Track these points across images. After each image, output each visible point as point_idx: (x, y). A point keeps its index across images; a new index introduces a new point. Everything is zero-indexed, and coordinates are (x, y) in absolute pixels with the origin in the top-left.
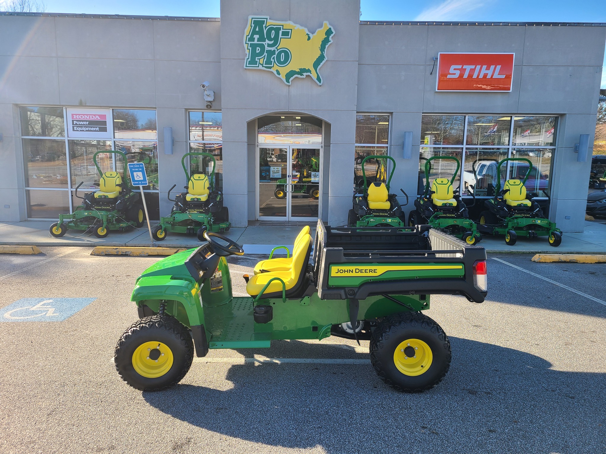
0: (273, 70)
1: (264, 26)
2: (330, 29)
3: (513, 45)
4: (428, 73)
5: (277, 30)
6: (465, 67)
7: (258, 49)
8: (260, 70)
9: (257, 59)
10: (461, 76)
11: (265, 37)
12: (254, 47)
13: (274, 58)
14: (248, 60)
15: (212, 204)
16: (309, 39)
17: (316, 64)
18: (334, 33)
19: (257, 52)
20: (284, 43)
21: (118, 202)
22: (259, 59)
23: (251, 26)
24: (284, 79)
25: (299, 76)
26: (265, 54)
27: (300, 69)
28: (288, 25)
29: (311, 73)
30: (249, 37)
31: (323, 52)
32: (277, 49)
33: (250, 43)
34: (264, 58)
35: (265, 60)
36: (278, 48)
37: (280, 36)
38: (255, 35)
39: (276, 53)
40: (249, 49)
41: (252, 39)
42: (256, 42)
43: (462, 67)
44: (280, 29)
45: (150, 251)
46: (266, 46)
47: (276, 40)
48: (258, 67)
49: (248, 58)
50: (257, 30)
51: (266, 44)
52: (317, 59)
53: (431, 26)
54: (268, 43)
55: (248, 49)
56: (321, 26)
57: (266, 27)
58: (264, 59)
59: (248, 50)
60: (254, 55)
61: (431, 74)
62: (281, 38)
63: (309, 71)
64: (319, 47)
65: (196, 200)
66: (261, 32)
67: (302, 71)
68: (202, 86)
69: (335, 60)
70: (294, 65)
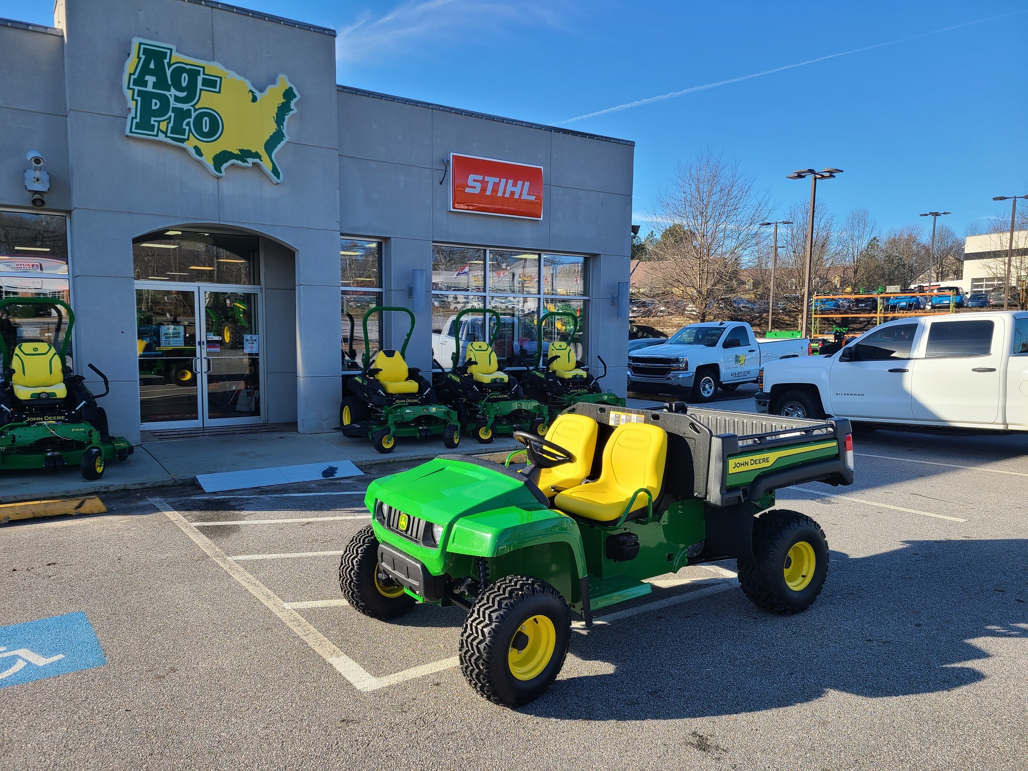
0: (189, 145)
1: (166, 61)
2: (291, 89)
3: (539, 156)
4: (437, 182)
5: (193, 74)
6: (487, 179)
7: (156, 104)
8: (160, 143)
9: (155, 121)
11: (170, 83)
12: (146, 97)
13: (188, 124)
14: (135, 121)
15: (84, 402)
16: (254, 99)
17: (270, 146)
18: (298, 96)
19: (154, 108)
20: (207, 100)
22: (159, 122)
23: (140, 58)
24: (210, 164)
25: (239, 162)
26: (171, 113)
27: (240, 150)
28: (214, 68)
29: (261, 161)
30: (136, 76)
31: (282, 127)
32: (194, 108)
33: (136, 88)
34: (168, 121)
35: (171, 125)
36: (197, 107)
37: (199, 85)
38: (147, 76)
39: (194, 115)
40: (137, 101)
41: (140, 81)
42: (149, 88)
43: (484, 178)
44: (198, 72)
46: (172, 100)
48: (157, 136)
49: (134, 116)
50: (152, 66)
51: (171, 95)
52: (271, 137)
53: (436, 111)
54: (175, 95)
55: (133, 99)
56: (273, 81)
57: (170, 65)
58: (169, 123)
59: (135, 102)
60: (146, 113)
61: (441, 183)
62: (201, 90)
63: (257, 155)
64: (274, 117)
65: (44, 397)
66: (159, 72)
67: (245, 154)
68: (33, 160)
69: (300, 143)
70: (228, 142)
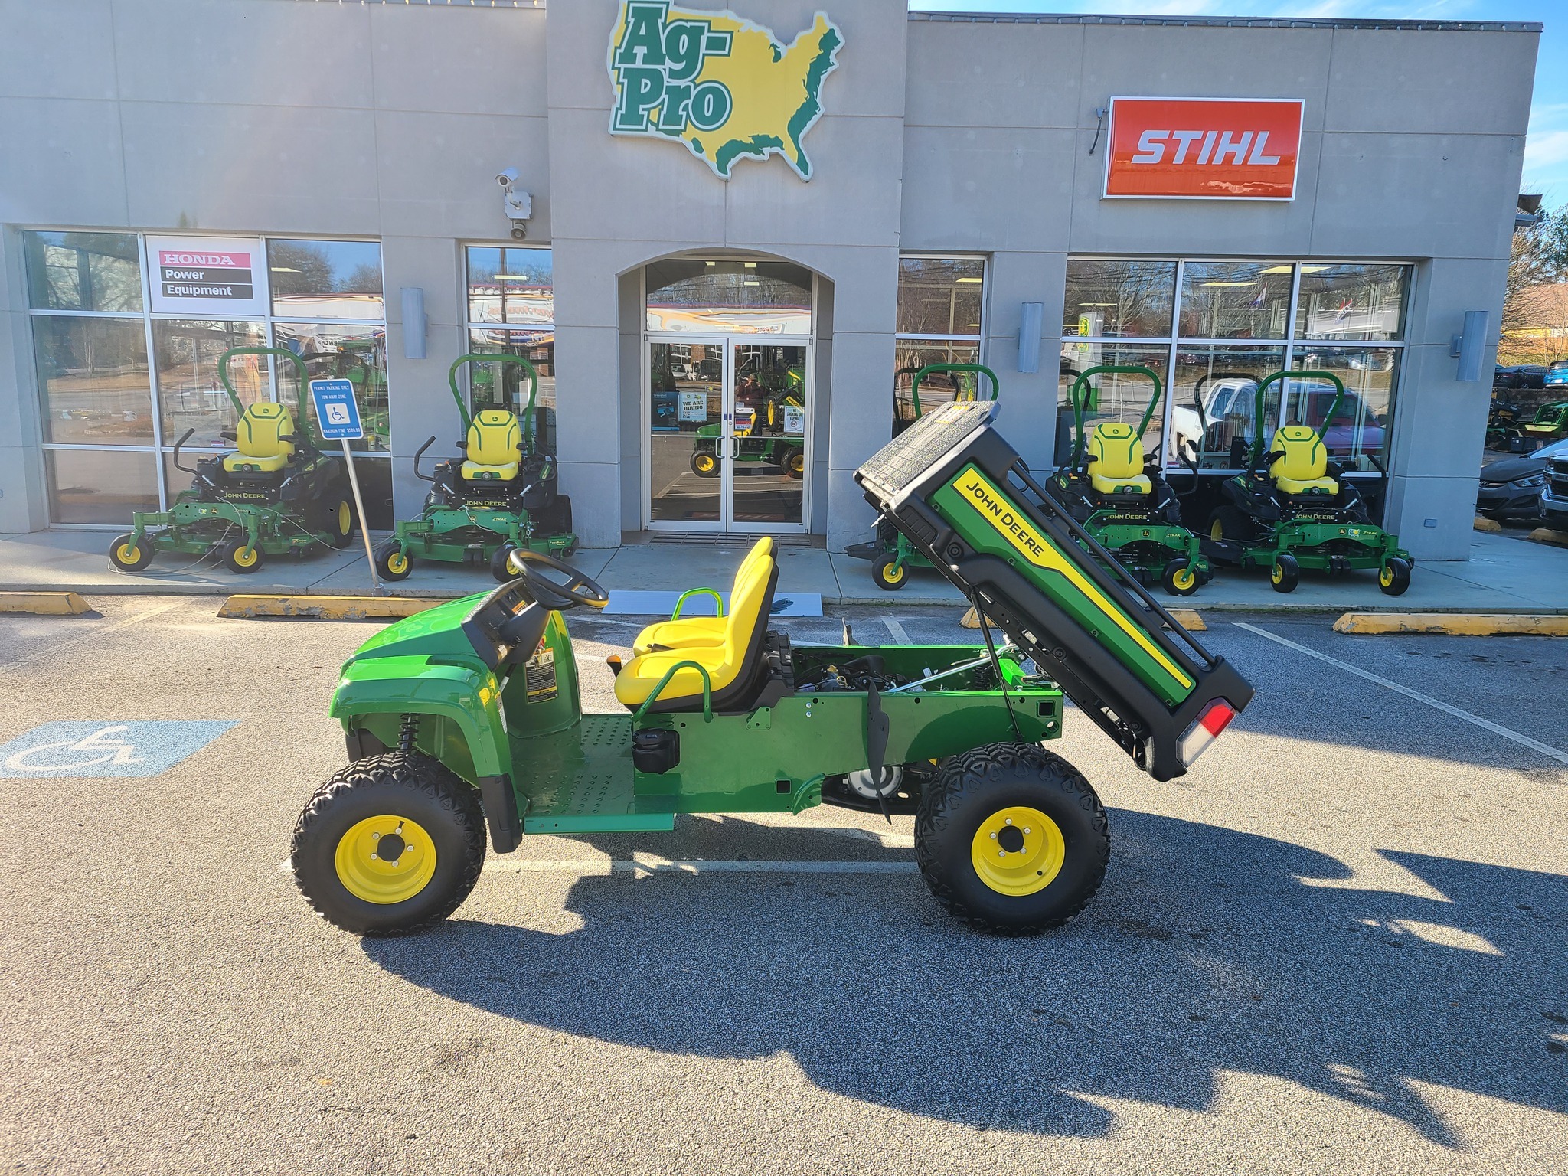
0: (685, 139)
1: (660, 21)
2: (832, 31)
3: (1301, 79)
4: (1084, 151)
5: (695, 33)
6: (1177, 135)
7: (646, 84)
8: (652, 139)
9: (644, 110)
10: (1168, 158)
11: (664, 52)
12: (634, 76)
13: (686, 108)
14: (620, 112)
15: (529, 486)
16: (777, 57)
17: (796, 125)
18: (842, 42)
19: (643, 91)
20: (712, 68)
21: (286, 482)
22: (649, 110)
23: (627, 23)
24: (713, 163)
25: (752, 155)
26: (664, 96)
27: (753, 137)
28: (723, 19)
29: (783, 149)
30: (622, 50)
31: (815, 93)
32: (695, 83)
33: (623, 66)
34: (660, 107)
35: (664, 112)
36: (697, 82)
37: (703, 50)
38: (636, 47)
39: (693, 94)
40: (623, 84)
41: (628, 56)
42: (639, 64)
43: (1171, 135)
44: (701, 30)
45: (369, 608)
46: (666, 76)
47: (692, 59)
48: (646, 130)
49: (619, 106)
50: (643, 32)
51: (665, 70)
52: (798, 110)
53: (1093, 26)
54: (670, 69)
55: (618, 83)
56: (808, 24)
57: (665, 26)
58: (662, 109)
59: (620, 86)
60: (635, 98)
61: (1091, 152)
62: (704, 55)
63: (777, 142)
64: (804, 81)
65: (487, 477)
67: (761, 142)
68: (499, 179)
69: (846, 114)
70: (738, 127)
